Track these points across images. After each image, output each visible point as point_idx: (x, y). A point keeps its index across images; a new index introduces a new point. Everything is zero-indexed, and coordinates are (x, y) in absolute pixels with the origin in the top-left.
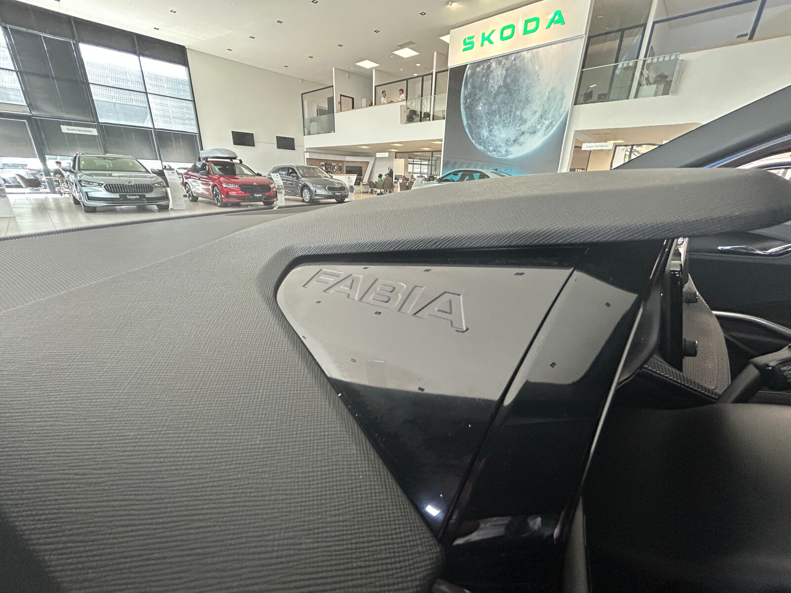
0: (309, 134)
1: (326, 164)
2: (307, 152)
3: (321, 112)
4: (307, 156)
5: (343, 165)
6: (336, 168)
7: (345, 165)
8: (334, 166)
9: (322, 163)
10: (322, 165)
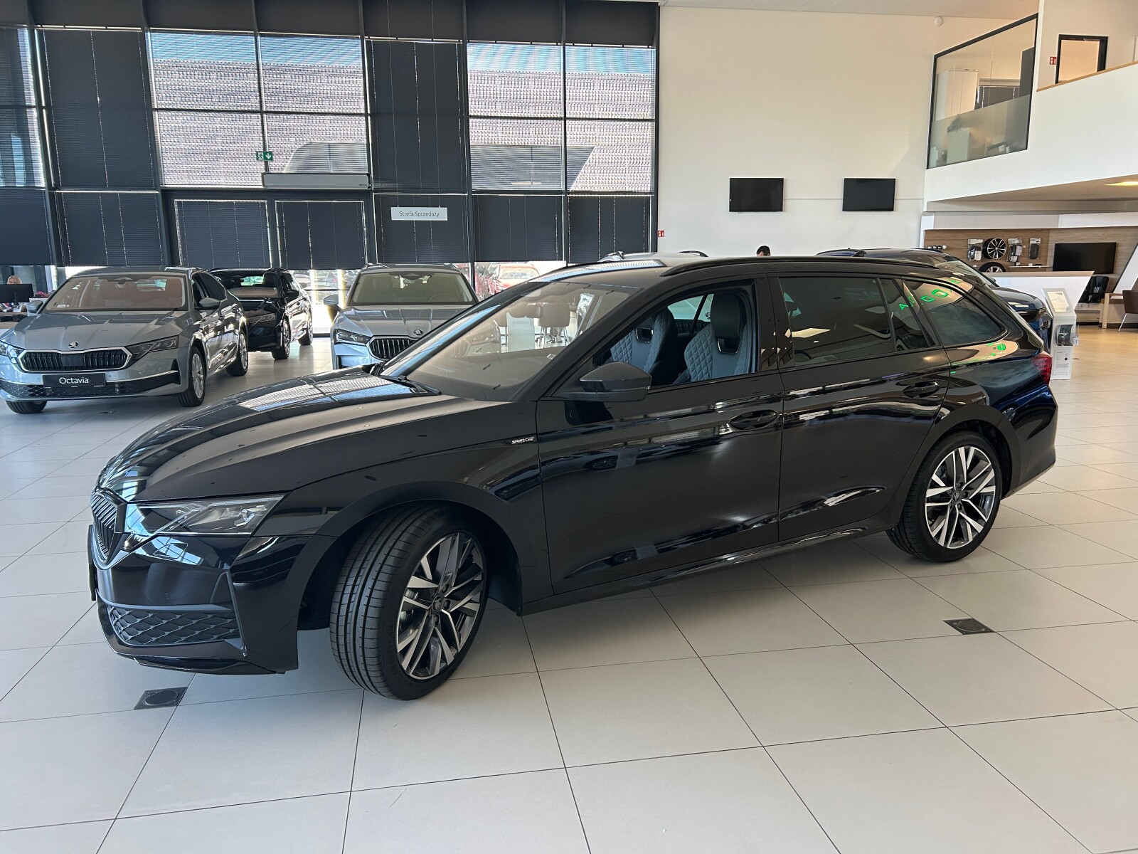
0: (943, 161)
1: (986, 244)
2: (929, 213)
3: (991, 94)
4: (929, 223)
5: (1044, 241)
6: (1019, 251)
7: (1054, 240)
8: (1014, 247)
9: (974, 242)
10: (976, 248)
